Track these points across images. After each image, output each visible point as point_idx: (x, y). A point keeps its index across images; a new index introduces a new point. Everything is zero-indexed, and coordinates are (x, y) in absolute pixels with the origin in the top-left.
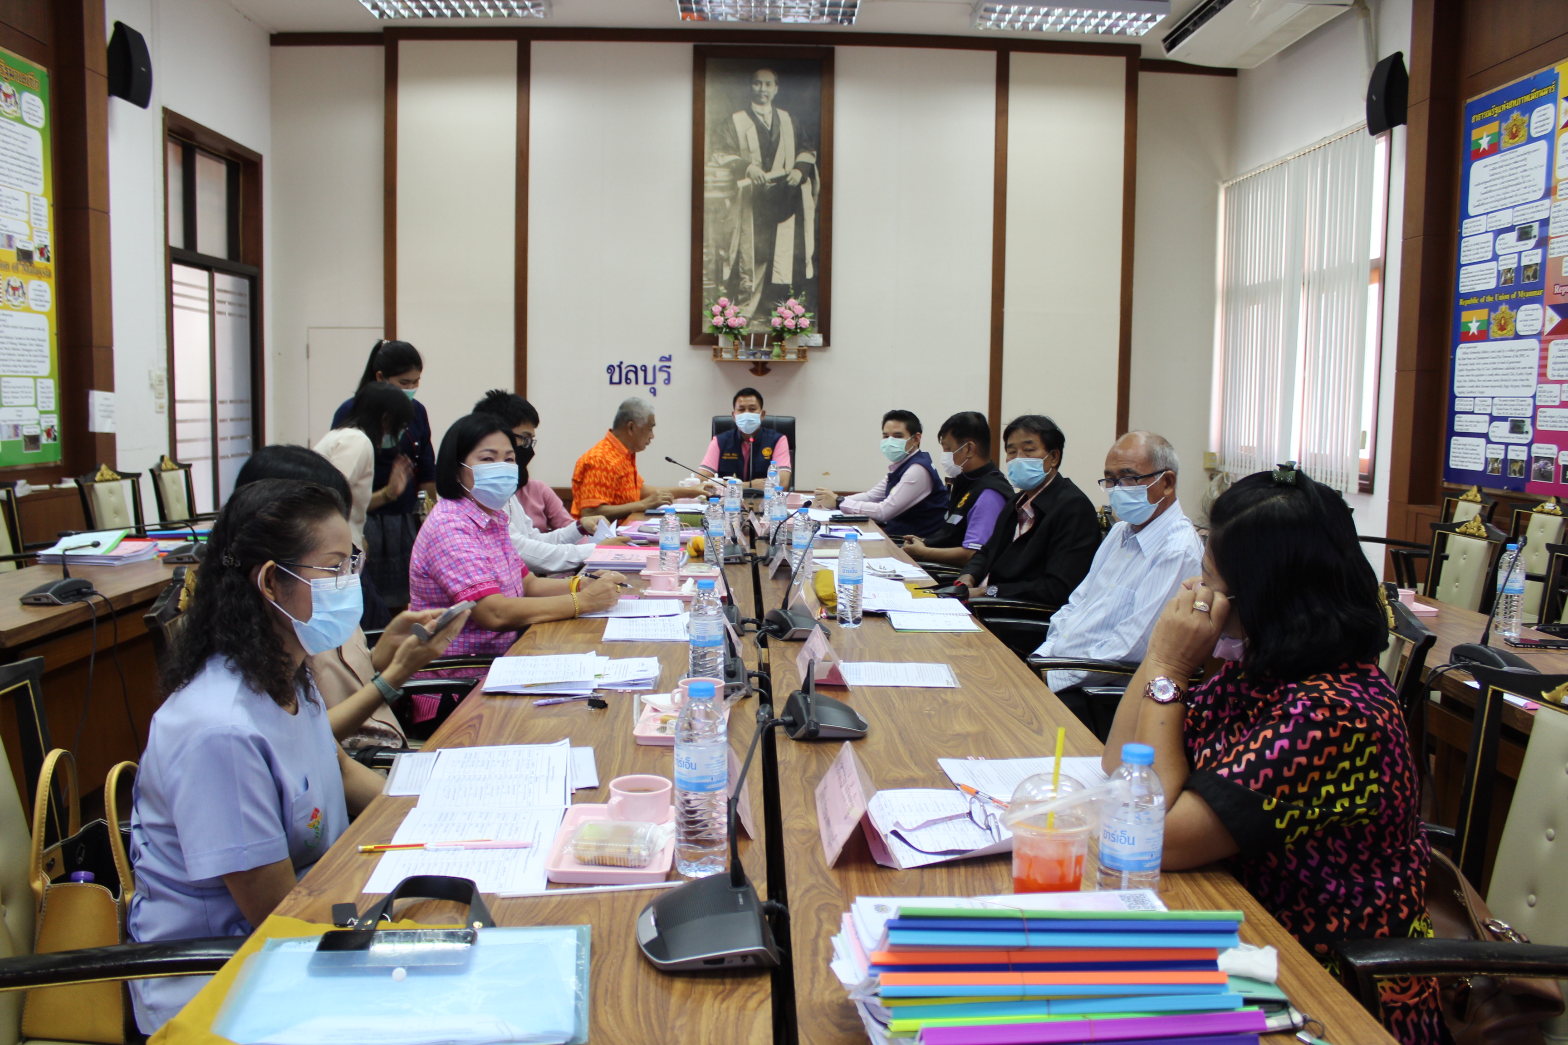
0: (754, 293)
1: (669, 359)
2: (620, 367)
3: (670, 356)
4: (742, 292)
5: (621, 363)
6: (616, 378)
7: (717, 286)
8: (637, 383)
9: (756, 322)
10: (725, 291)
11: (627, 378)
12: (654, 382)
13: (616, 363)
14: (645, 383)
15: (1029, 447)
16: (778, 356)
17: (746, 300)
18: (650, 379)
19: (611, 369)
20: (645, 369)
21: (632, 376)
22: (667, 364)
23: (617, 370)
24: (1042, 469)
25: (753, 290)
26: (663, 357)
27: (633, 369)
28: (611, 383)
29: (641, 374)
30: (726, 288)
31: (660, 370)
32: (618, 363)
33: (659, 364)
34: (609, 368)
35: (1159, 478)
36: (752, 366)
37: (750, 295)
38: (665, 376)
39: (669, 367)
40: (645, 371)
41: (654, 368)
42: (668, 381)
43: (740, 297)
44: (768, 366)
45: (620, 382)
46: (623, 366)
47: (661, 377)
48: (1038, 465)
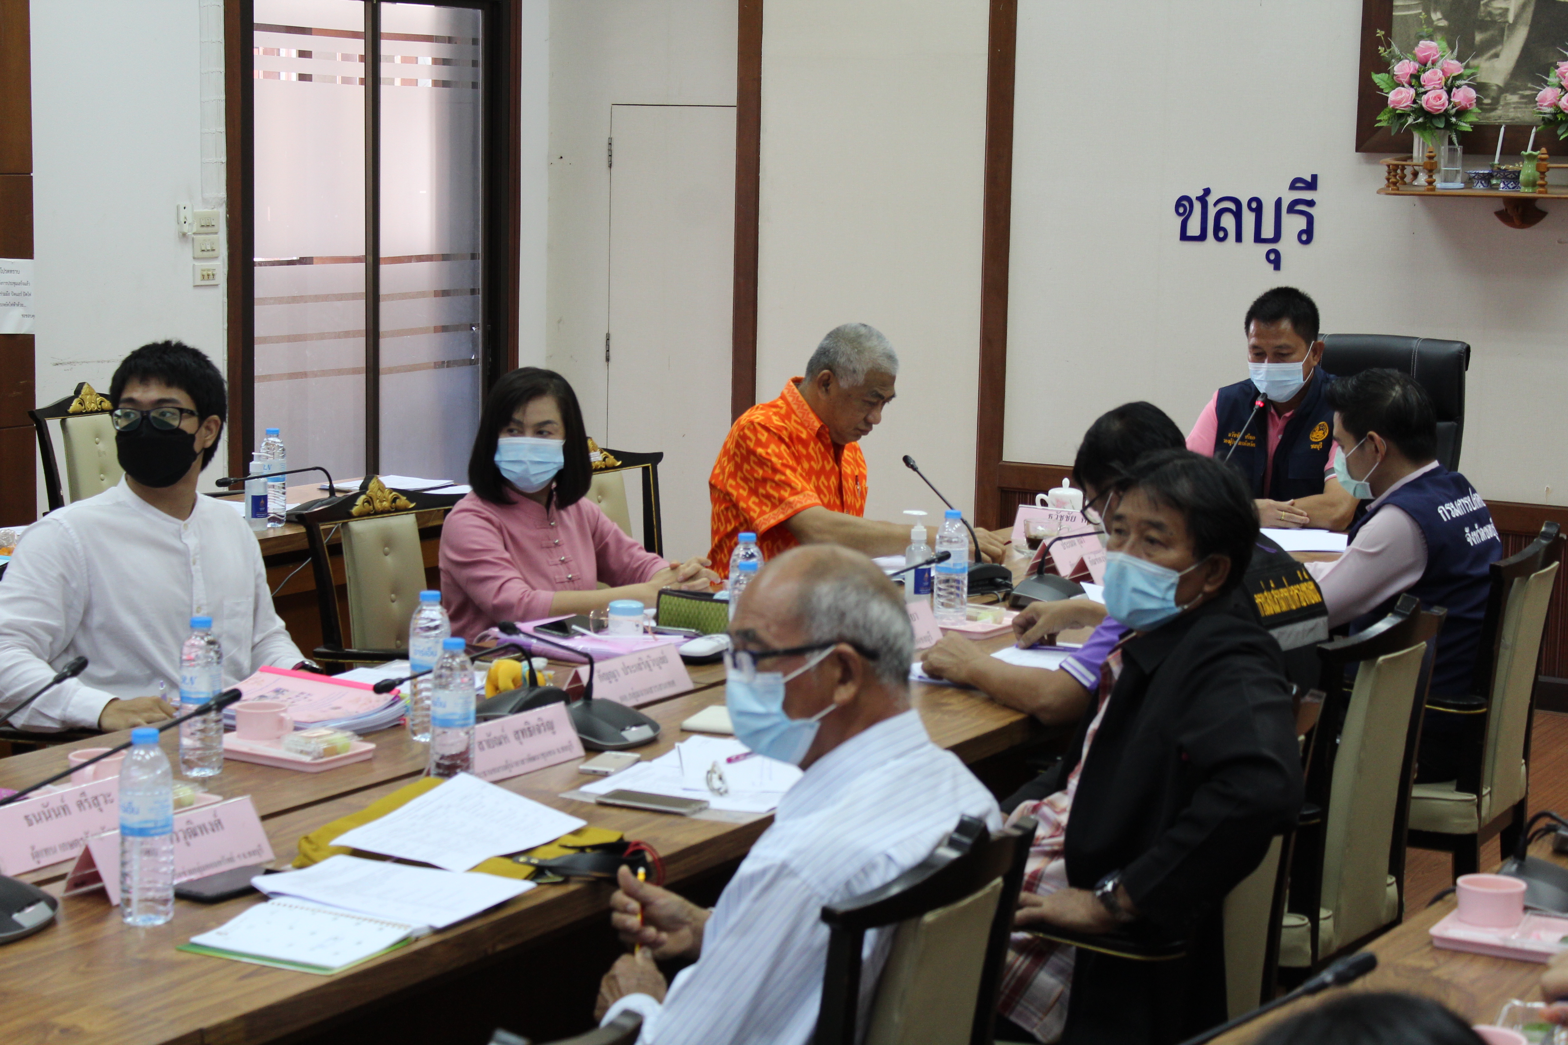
0: (1513, 27)
1: (1312, 184)
2: (1203, 200)
3: (1314, 177)
4: (1483, 26)
5: (1207, 191)
6: (1194, 229)
7: (1428, 12)
8: (1239, 238)
9: (1513, 98)
10: (1443, 23)
11: (1218, 228)
12: (1277, 238)
13: (1195, 193)
14: (1258, 239)
15: (1154, 534)
16: (1533, 184)
17: (1492, 45)
18: (1268, 231)
19: (1183, 205)
20: (1257, 206)
21: (1228, 221)
22: (1307, 195)
23: (1197, 206)
24: (1171, 595)
25: (1511, 18)
26: (1298, 180)
27: (1232, 206)
28: (1184, 237)
29: (1248, 218)
30: (1445, 17)
31: (1291, 210)
32: (1201, 193)
33: (1289, 197)
34: (1178, 204)
35: (815, 659)
36: (1501, 206)
37: (1502, 31)
38: (1301, 223)
39: (1311, 203)
40: (1258, 211)
41: (1278, 203)
42: (1307, 236)
43: (1479, 37)
44: (1539, 205)
45: (1202, 237)
46: (1211, 200)
47: (1293, 224)
48: (1164, 585)
